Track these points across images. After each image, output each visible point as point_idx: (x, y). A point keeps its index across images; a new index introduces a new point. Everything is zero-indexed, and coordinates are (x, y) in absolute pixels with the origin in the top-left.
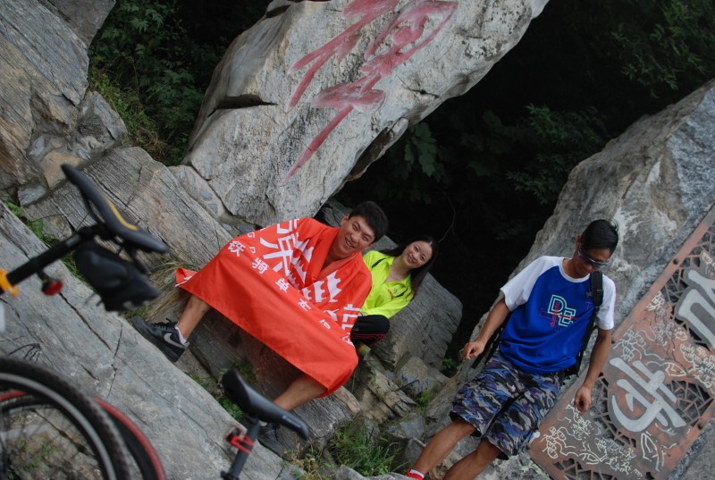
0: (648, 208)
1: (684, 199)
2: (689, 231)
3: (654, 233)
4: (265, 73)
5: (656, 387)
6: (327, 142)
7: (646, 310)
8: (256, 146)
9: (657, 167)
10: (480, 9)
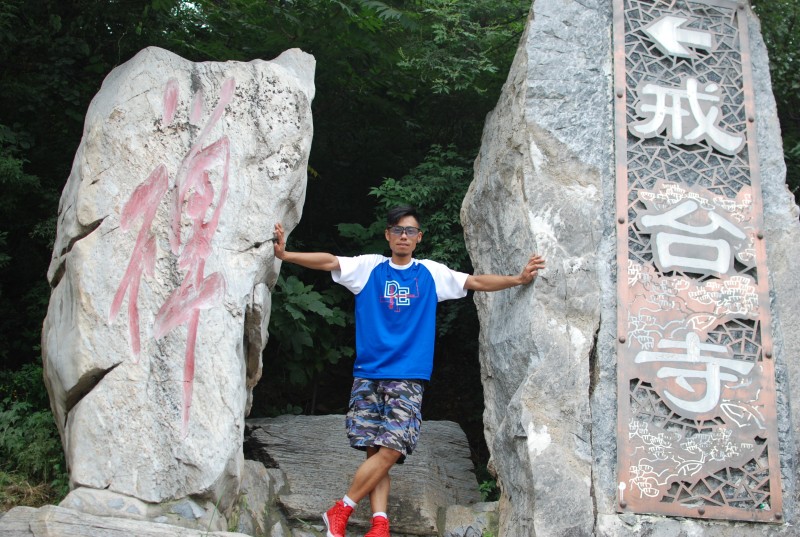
0: (556, 192)
1: (583, 158)
2: (611, 184)
3: (581, 209)
4: (87, 341)
5: (697, 351)
6: (198, 362)
7: (630, 287)
8: (131, 418)
9: (534, 148)
10: (252, 127)
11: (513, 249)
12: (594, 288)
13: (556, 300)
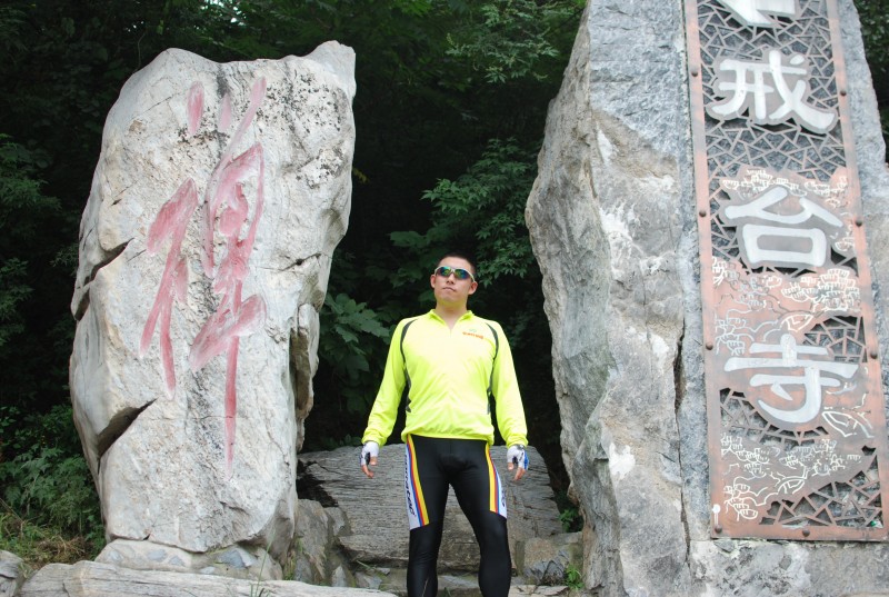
0: (628, 185)
1: (656, 146)
2: (690, 173)
3: (656, 204)
4: (117, 378)
5: (794, 355)
6: (240, 395)
7: (716, 287)
8: (169, 460)
9: (602, 137)
10: (288, 131)
11: (584, 252)
12: (675, 291)
13: (633, 306)
